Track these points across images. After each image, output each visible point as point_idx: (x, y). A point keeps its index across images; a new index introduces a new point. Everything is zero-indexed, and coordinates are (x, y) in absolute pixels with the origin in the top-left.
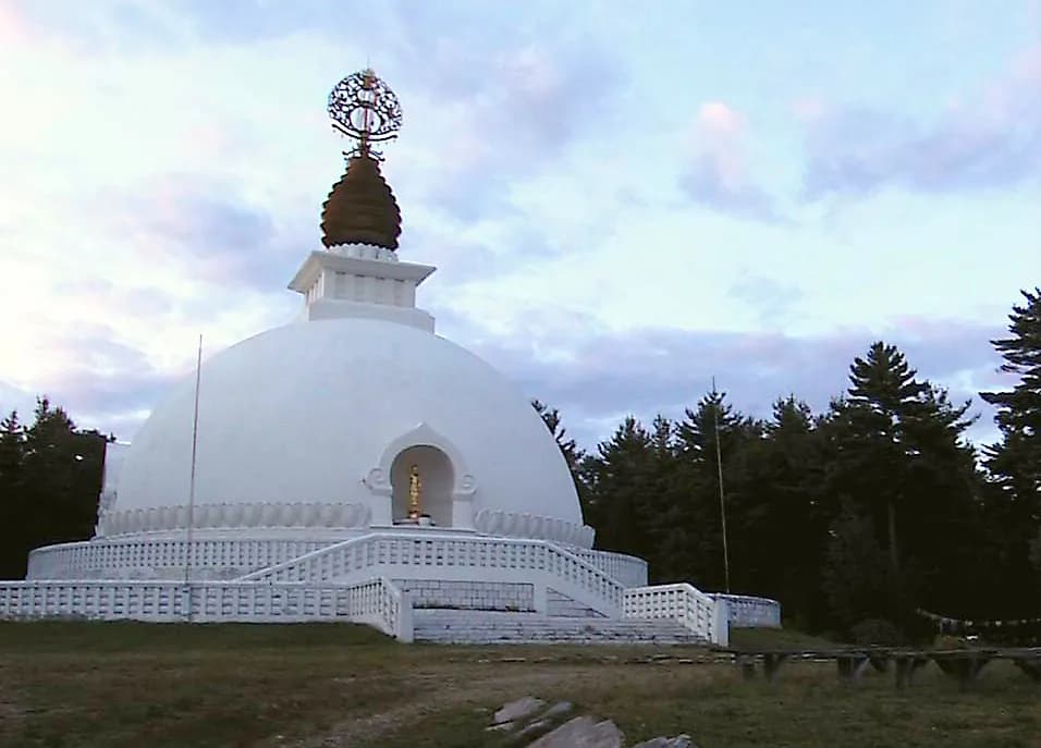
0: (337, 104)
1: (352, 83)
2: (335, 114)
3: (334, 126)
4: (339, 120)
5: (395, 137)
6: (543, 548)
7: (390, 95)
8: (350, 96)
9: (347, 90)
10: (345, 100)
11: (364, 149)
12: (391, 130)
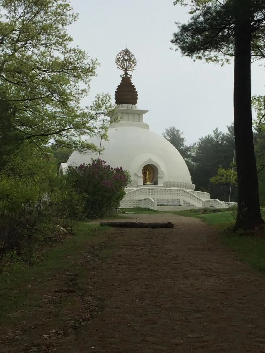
0: (118, 60)
1: (122, 53)
2: (118, 64)
3: (117, 67)
4: (119, 65)
5: (135, 69)
6: (182, 190)
7: (133, 56)
8: (122, 58)
9: (121, 55)
10: (120, 59)
11: (126, 74)
12: (133, 67)
